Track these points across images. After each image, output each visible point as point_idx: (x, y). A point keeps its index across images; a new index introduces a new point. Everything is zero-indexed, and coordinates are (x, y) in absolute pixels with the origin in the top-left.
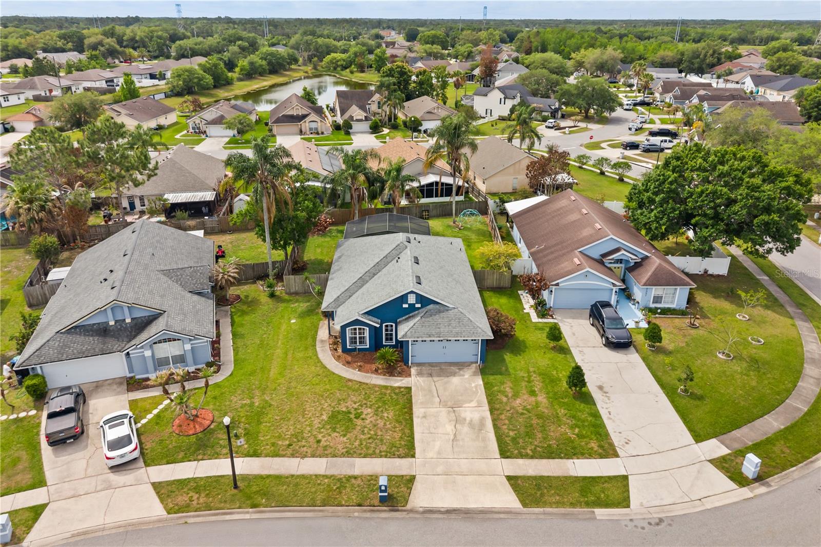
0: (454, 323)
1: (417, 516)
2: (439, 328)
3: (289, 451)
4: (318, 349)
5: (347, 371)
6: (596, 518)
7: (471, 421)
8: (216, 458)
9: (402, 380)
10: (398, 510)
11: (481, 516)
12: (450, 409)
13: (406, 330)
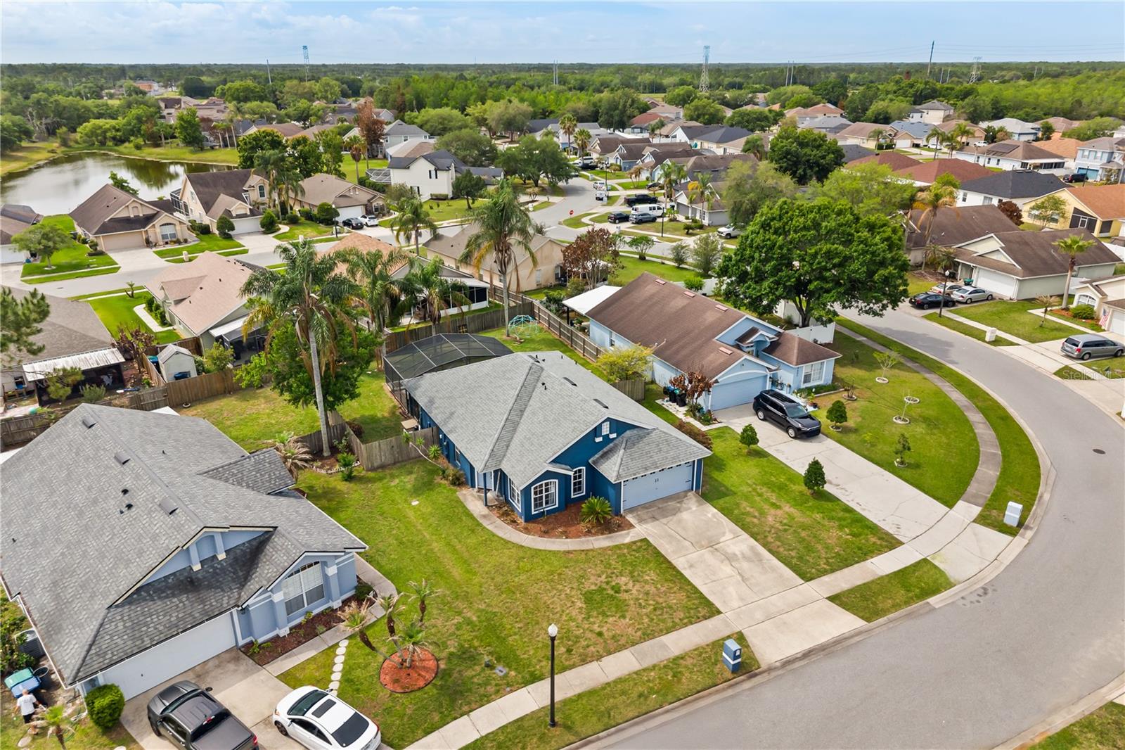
0: (664, 447)
1: (780, 672)
2: (651, 457)
3: (576, 659)
4: (489, 527)
5: (554, 542)
6: (935, 609)
7: (743, 554)
8: (488, 702)
9: (628, 534)
10: (756, 675)
11: (839, 647)
12: (710, 548)
13: (617, 469)
